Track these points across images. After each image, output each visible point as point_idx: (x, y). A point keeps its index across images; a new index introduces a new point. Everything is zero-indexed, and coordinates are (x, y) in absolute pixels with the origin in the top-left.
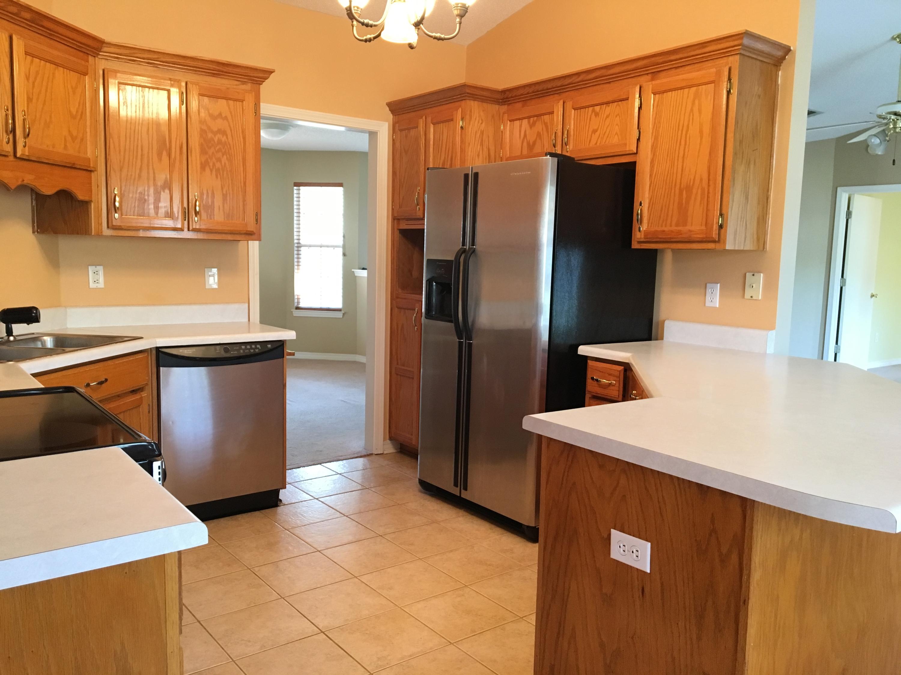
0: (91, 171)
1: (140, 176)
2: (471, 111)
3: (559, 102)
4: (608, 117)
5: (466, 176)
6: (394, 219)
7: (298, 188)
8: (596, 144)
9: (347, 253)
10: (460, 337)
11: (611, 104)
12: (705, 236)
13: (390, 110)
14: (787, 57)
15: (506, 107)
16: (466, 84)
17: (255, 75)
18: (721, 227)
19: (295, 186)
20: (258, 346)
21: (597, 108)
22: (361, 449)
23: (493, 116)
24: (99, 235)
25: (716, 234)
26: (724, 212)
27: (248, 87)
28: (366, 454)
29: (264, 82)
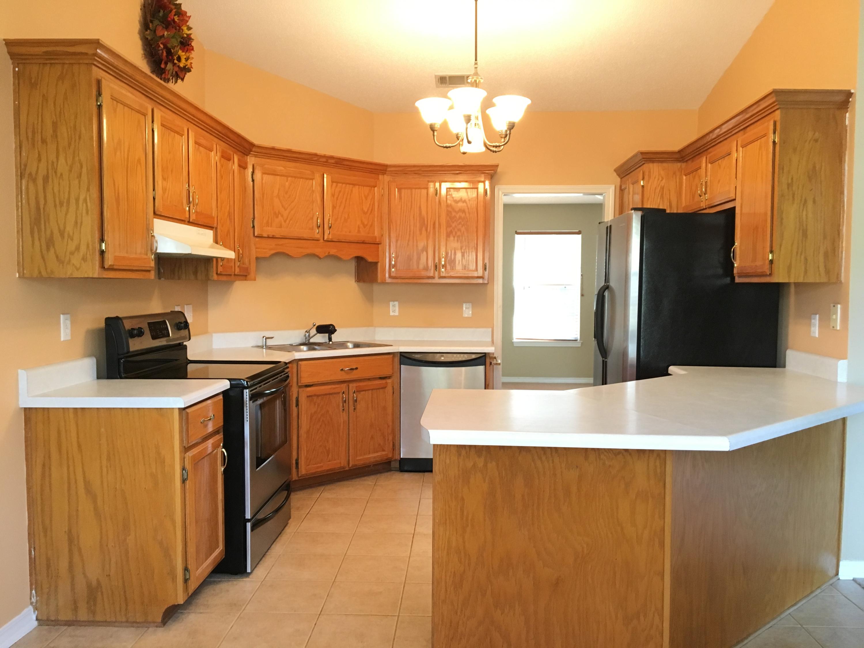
0: (378, 244)
1: (408, 245)
2: (650, 172)
3: (703, 159)
4: (724, 169)
5: (607, 228)
13: (617, 175)
14: (850, 100)
15: (685, 163)
17: (488, 169)
18: (771, 262)
20: (465, 356)
23: (674, 173)
24: (384, 283)
25: (767, 269)
26: (774, 249)
27: (482, 178)
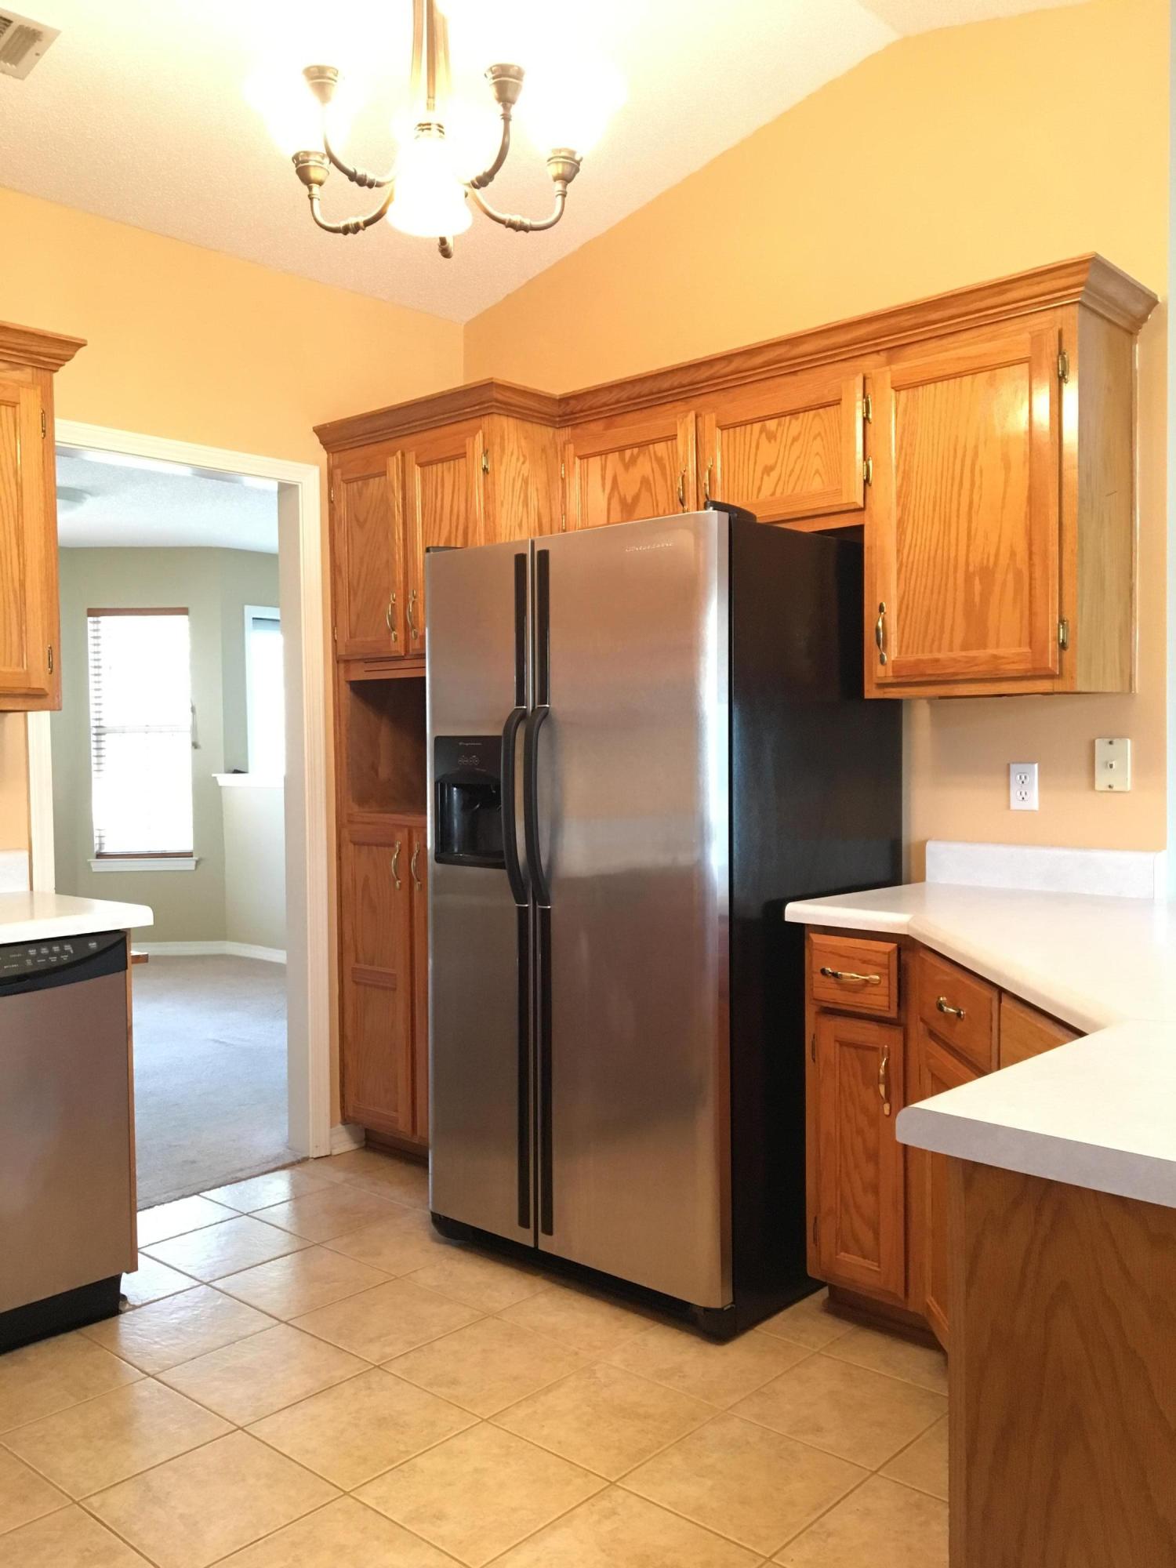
2: (502, 438)
3: (686, 417)
4: (795, 439)
5: (520, 559)
6: (338, 662)
7: (95, 619)
8: (773, 494)
9: (200, 743)
10: (520, 897)
11: (802, 414)
12: (1029, 666)
13: (321, 442)
14: (1150, 316)
15: (568, 431)
16: (493, 381)
17: (42, 350)
18: (1063, 646)
19: (90, 615)
20: (68, 947)
21: (772, 424)
22: (280, 1150)
23: (544, 450)
25: (1054, 661)
26: (1066, 616)
27: (25, 375)
28: (294, 1159)
29: (61, 365)
